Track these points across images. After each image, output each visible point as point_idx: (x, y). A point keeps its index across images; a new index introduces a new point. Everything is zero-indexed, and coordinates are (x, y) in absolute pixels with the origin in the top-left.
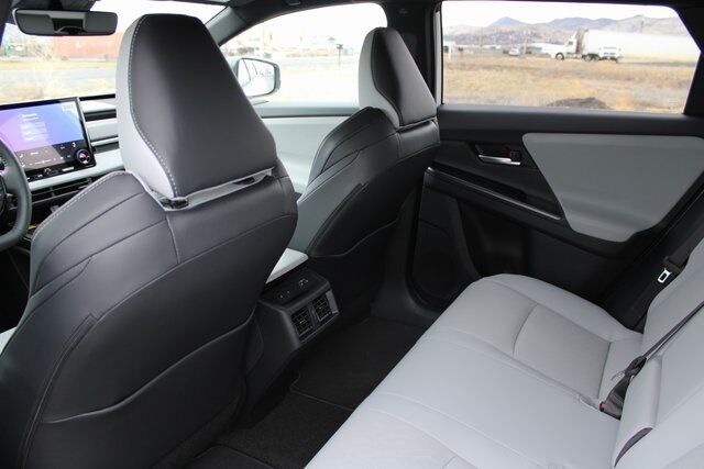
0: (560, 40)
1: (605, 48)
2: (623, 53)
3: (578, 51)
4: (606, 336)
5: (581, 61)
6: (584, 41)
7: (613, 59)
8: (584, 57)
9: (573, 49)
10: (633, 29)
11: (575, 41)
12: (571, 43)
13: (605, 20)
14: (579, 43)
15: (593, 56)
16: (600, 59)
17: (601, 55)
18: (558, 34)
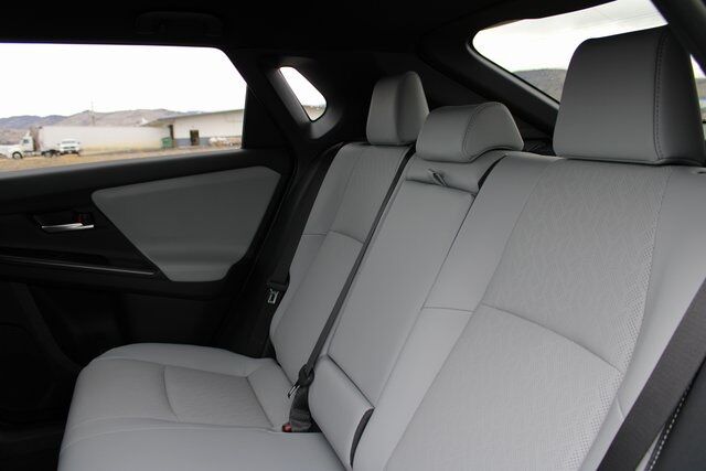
0: (11, 140)
1: (64, 143)
2: (84, 146)
3: (35, 148)
4: (239, 372)
5: (42, 158)
6: (40, 138)
7: (74, 152)
8: (43, 153)
9: (30, 146)
10: (85, 124)
11: (30, 139)
12: (26, 141)
13: (55, 116)
14: (35, 141)
15: (53, 152)
16: (62, 154)
17: (62, 150)
18: (7, 134)
